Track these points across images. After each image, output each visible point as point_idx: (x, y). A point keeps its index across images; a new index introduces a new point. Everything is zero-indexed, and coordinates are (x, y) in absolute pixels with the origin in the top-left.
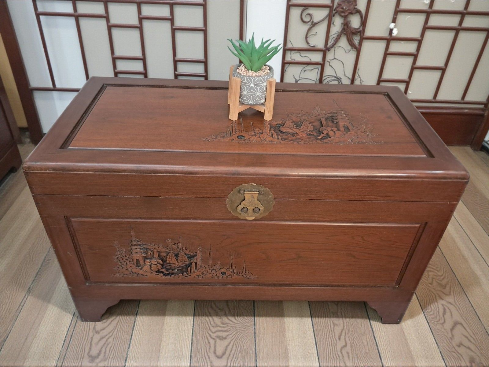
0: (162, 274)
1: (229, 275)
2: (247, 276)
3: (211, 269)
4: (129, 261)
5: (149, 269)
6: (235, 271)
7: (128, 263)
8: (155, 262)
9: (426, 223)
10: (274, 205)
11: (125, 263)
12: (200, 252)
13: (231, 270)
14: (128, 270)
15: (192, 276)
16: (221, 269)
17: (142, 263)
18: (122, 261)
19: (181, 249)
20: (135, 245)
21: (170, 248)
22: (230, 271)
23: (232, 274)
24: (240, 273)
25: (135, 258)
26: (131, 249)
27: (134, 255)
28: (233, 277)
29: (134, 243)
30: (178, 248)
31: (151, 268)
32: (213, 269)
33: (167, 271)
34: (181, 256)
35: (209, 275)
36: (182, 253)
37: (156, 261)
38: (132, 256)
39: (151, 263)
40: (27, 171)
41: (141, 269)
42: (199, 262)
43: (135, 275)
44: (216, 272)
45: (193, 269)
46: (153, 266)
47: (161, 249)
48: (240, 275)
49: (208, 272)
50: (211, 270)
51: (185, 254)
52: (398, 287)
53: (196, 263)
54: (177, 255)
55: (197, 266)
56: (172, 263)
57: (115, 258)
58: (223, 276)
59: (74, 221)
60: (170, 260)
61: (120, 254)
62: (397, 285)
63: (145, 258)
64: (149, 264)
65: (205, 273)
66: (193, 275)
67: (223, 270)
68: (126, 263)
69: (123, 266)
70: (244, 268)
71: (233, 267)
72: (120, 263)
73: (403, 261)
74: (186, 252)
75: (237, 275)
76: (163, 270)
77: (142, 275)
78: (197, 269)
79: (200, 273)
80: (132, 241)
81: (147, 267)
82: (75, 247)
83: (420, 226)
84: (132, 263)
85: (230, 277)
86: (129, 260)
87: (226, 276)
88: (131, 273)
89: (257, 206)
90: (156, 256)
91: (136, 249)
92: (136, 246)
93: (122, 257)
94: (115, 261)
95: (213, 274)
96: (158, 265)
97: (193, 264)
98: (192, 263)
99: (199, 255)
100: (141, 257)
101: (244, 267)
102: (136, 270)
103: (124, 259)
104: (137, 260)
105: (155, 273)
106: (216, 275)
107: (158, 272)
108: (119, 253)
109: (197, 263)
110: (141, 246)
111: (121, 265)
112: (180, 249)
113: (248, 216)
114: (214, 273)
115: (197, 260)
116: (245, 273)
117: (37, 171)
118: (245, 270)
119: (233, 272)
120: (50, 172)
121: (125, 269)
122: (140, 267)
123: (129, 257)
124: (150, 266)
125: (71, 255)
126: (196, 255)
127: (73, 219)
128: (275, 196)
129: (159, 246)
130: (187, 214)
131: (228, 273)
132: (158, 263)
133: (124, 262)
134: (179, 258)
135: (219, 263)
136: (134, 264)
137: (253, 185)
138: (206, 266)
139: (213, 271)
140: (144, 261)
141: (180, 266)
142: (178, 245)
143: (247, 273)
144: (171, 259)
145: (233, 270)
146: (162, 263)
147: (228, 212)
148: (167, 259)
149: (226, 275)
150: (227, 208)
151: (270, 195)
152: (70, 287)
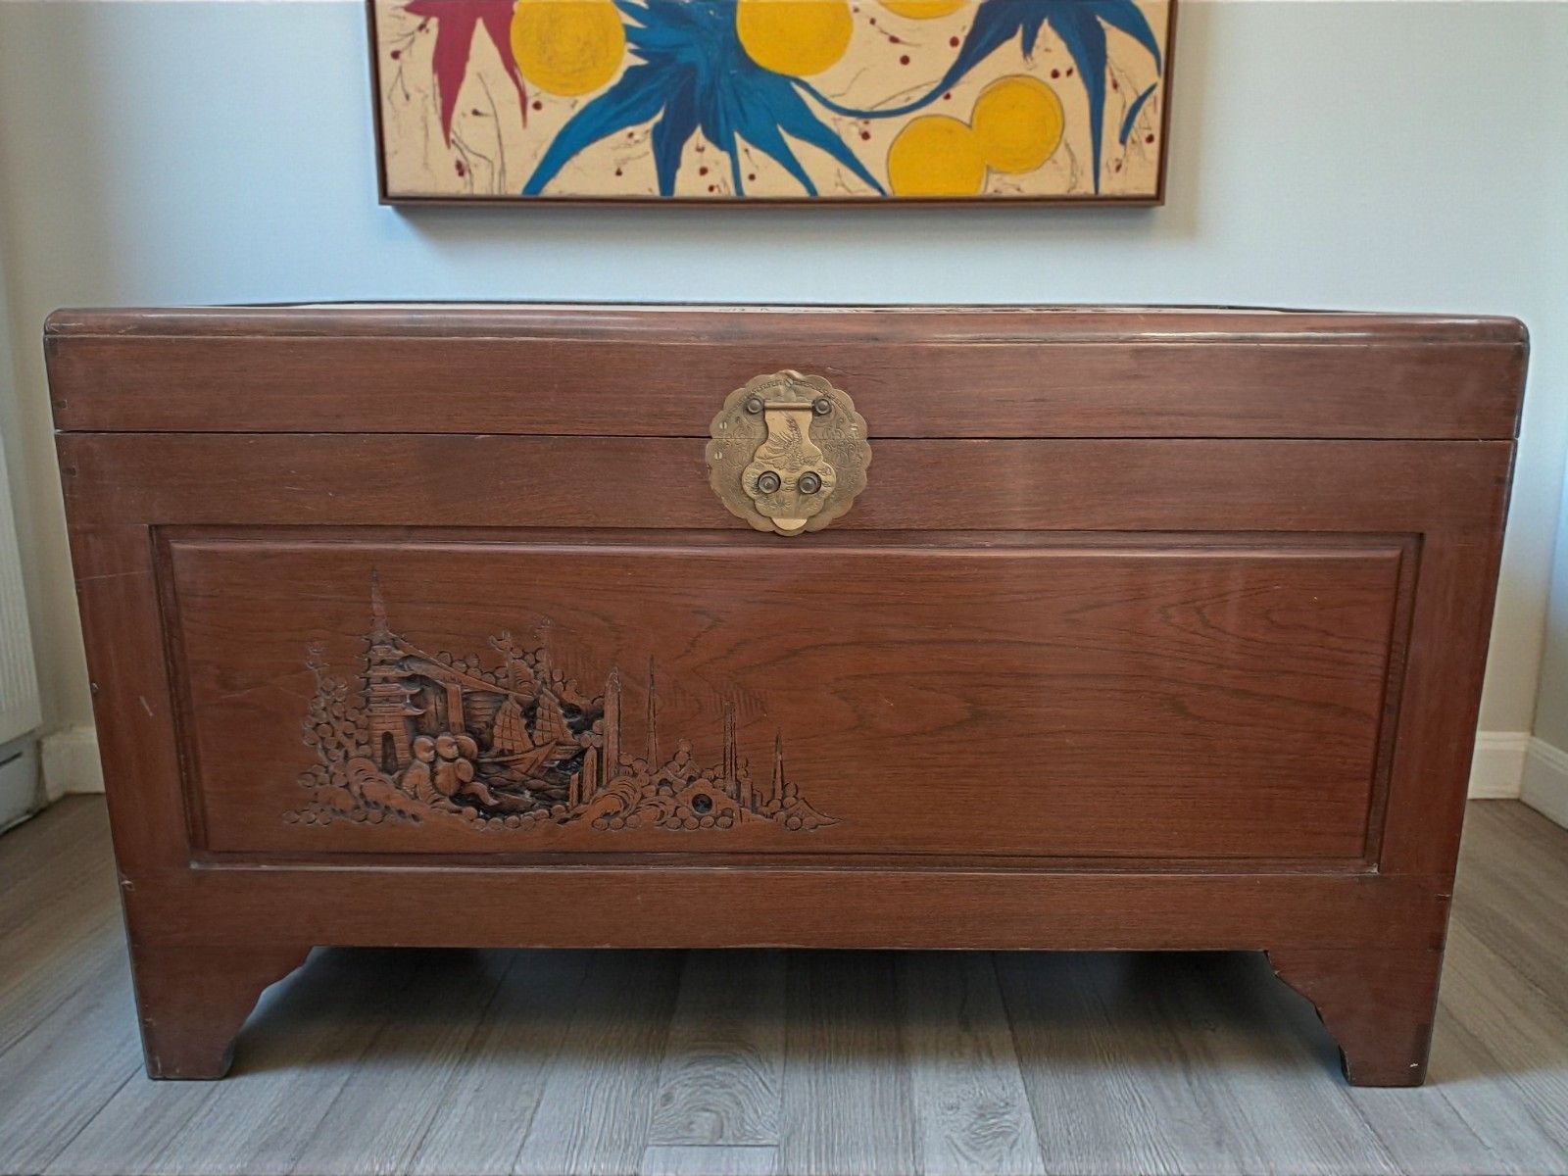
0: (472, 810)
1: (723, 815)
2: (789, 817)
3: (657, 778)
4: (358, 744)
5: (426, 783)
6: (745, 793)
7: (353, 753)
8: (451, 745)
9: (1421, 536)
10: (870, 468)
11: (341, 754)
12: (616, 694)
13: (731, 787)
14: (350, 791)
15: (586, 819)
16: (691, 779)
17: (403, 756)
18: (332, 747)
19: (548, 681)
20: (383, 662)
21: (507, 676)
22: (728, 788)
23: (735, 805)
24: (765, 801)
25: (380, 728)
26: (368, 684)
27: (378, 709)
28: (737, 824)
29: (380, 652)
30: (536, 673)
31: (434, 774)
32: (664, 782)
33: (492, 794)
34: (546, 713)
35: (649, 814)
36: (548, 699)
37: (451, 739)
38: (368, 717)
39: (437, 754)
40: (54, 336)
41: (398, 785)
42: (612, 749)
43: (375, 814)
44: (675, 793)
45: (589, 780)
46: (441, 765)
47: (474, 681)
48: (764, 810)
49: (643, 797)
50: (653, 788)
51: (562, 704)
52: (1375, 870)
53: (600, 752)
54: (530, 712)
55: (605, 765)
56: (511, 752)
57: (308, 727)
58: (699, 819)
59: (183, 551)
60: (507, 733)
61: (324, 709)
62: (1369, 865)
63: (417, 725)
64: (426, 755)
65: (633, 802)
66: (592, 812)
67: (702, 786)
68: (346, 757)
69: (332, 768)
70: (779, 775)
71: (736, 769)
72: (321, 754)
73: (1371, 730)
74: (564, 696)
75: (755, 810)
76: (480, 787)
77: (400, 812)
78: (604, 783)
79: (614, 804)
80: (372, 645)
81: (419, 771)
82: (172, 682)
83: (1401, 558)
84: (366, 749)
85: (727, 820)
86: (357, 735)
87: (711, 819)
88: (361, 803)
89: (808, 468)
90: (456, 717)
91: (385, 680)
92: (384, 668)
93: (333, 721)
94: (305, 743)
95: (663, 808)
96: (460, 760)
97: (591, 754)
98: (583, 752)
99: (611, 710)
100: (400, 719)
101: (779, 768)
102: (379, 788)
103: (340, 736)
104: (388, 737)
105: (446, 802)
106: (675, 815)
107: (462, 797)
108: (323, 705)
109: (605, 750)
110: (401, 667)
111: (326, 762)
112: (544, 683)
113: (783, 516)
114: (670, 801)
115: (605, 733)
116: (781, 801)
117: (87, 336)
118: (783, 787)
119: (738, 796)
120: (129, 336)
121: (339, 782)
122: (396, 775)
123: (358, 722)
124: (432, 764)
125: (151, 714)
126: (601, 715)
127: (177, 546)
128: (869, 426)
129: (468, 667)
130: (571, 510)
131: (721, 800)
132: (462, 755)
133: (340, 746)
134: (539, 722)
135: (685, 748)
136: (371, 757)
137: (794, 379)
138: (637, 765)
139: (665, 790)
140: (411, 745)
141: (541, 768)
142: (537, 661)
143: (790, 800)
144: (509, 734)
145: (738, 783)
146: (476, 750)
147: (711, 500)
148: (496, 730)
149: (713, 811)
150: (708, 483)
151: (853, 421)
152: (127, 882)
